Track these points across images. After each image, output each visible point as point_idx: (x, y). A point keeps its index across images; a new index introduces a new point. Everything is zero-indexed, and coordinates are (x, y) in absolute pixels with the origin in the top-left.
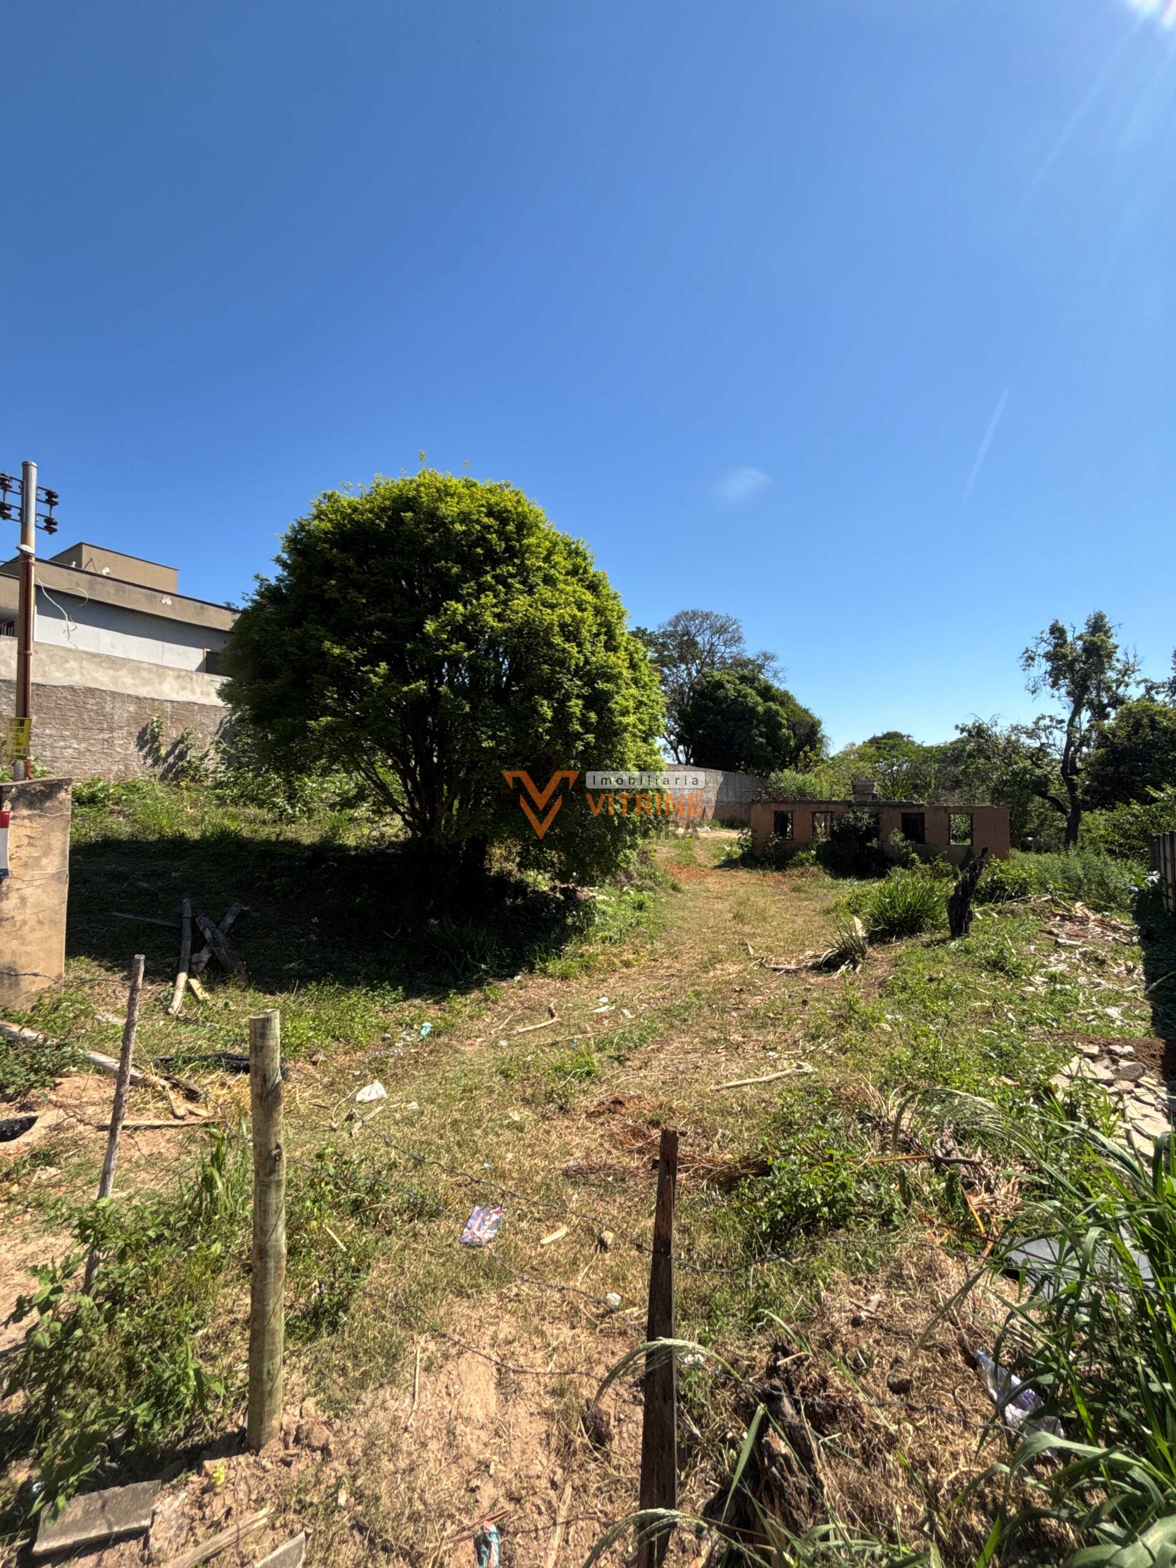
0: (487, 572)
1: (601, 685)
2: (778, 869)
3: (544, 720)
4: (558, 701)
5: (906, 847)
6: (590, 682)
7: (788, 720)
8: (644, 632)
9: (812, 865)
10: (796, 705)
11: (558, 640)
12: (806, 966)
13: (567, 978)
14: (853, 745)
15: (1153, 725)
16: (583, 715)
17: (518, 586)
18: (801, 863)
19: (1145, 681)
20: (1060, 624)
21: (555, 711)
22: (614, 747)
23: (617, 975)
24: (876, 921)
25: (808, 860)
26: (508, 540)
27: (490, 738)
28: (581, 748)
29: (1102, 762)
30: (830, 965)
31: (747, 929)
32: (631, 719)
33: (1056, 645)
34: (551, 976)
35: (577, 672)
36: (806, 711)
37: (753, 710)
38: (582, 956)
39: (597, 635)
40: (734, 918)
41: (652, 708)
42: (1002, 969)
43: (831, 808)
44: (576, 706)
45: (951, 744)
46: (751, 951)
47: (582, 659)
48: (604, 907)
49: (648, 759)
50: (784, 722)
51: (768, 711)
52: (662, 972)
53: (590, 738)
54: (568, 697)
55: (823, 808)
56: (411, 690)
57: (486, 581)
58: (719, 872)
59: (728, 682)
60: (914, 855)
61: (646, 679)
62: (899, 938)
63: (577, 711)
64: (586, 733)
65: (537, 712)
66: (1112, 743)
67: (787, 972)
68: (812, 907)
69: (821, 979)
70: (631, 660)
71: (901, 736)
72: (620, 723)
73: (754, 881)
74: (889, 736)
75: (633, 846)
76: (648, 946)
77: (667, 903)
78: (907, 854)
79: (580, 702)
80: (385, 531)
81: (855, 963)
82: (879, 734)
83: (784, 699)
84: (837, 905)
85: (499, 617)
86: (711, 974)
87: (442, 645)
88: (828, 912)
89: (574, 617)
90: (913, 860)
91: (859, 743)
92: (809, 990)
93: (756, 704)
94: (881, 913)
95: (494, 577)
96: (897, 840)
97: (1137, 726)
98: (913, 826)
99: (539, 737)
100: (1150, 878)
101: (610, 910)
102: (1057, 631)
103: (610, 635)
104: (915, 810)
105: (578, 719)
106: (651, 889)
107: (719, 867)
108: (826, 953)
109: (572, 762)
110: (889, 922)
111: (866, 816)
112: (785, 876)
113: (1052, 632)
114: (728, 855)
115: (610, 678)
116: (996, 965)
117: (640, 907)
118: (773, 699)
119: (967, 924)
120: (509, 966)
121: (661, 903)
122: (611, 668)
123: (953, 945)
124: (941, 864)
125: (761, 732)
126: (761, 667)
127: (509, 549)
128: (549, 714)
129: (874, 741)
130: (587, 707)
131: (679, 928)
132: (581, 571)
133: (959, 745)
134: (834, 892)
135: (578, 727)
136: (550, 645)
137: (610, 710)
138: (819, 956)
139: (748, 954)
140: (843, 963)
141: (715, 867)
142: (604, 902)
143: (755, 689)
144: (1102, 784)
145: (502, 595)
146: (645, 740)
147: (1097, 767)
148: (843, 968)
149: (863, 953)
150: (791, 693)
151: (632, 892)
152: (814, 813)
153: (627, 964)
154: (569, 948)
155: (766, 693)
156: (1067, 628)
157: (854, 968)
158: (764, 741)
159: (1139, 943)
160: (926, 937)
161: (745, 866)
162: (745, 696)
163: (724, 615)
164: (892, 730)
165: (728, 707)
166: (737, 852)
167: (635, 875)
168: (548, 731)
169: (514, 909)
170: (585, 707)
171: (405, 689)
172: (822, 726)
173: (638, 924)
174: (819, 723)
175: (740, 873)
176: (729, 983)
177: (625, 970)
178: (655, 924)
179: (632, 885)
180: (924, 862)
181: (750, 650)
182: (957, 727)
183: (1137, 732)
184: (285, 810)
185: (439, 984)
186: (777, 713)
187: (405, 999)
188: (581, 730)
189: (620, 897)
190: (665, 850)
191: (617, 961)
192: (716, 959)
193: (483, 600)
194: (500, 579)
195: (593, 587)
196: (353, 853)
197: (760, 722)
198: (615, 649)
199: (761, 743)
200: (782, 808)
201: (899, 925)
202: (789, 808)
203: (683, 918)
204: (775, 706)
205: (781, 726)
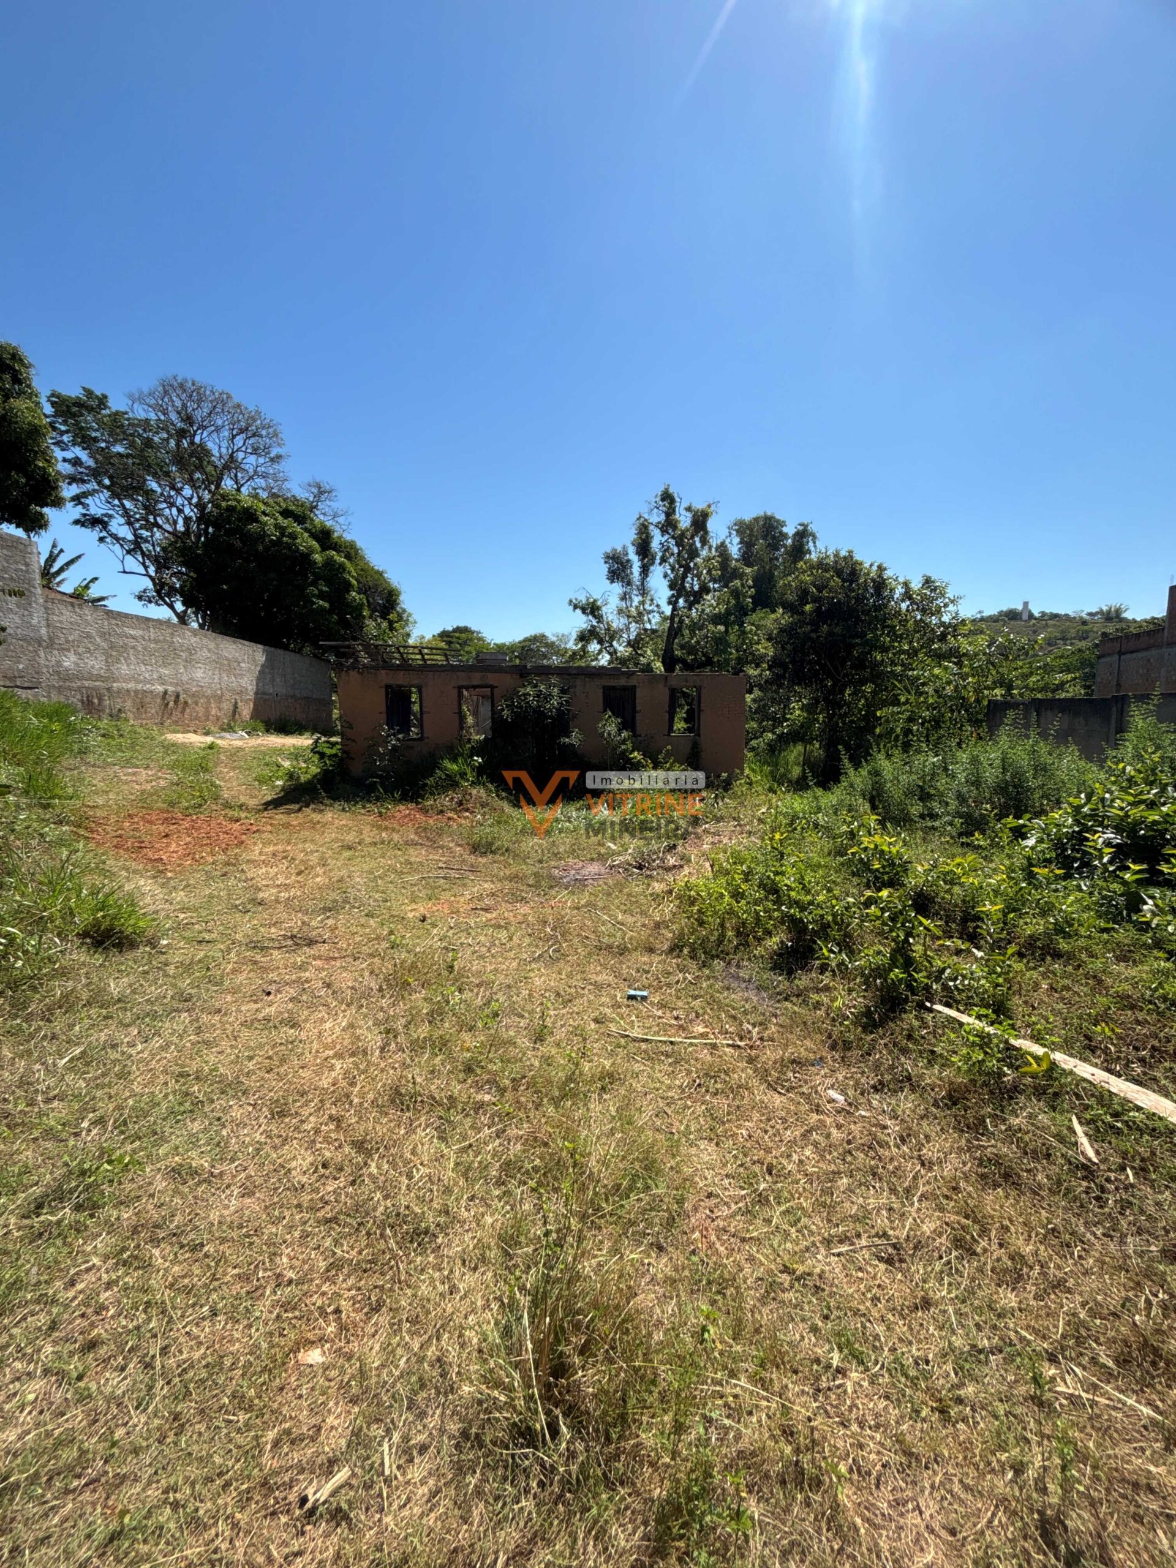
2: (405, 798)
5: (623, 740)
7: (359, 582)
9: (473, 784)
10: (367, 564)
18: (451, 783)
20: (671, 491)
25: (463, 775)
33: (666, 514)
36: (380, 574)
37: (305, 558)
50: (354, 582)
51: (329, 562)
58: (279, 816)
59: (264, 513)
60: (639, 754)
71: (473, 632)
74: (458, 630)
82: (450, 629)
83: (351, 552)
93: (312, 551)
102: (667, 497)
104: (623, 682)
107: (275, 804)
112: (425, 811)
113: (663, 500)
114: (291, 776)
118: (336, 546)
125: (321, 591)
126: (313, 508)
129: (444, 635)
141: (268, 805)
143: (306, 530)
150: (359, 544)
152: (460, 689)
155: (324, 537)
156: (677, 495)
158: (327, 605)
161: (335, 798)
162: (293, 536)
164: (462, 624)
165: (267, 549)
166: (311, 769)
175: (329, 816)
182: (571, 601)
186: (342, 567)
197: (318, 577)
199: (323, 608)
200: (400, 679)
202: (416, 681)
204: (340, 559)
205: (348, 586)
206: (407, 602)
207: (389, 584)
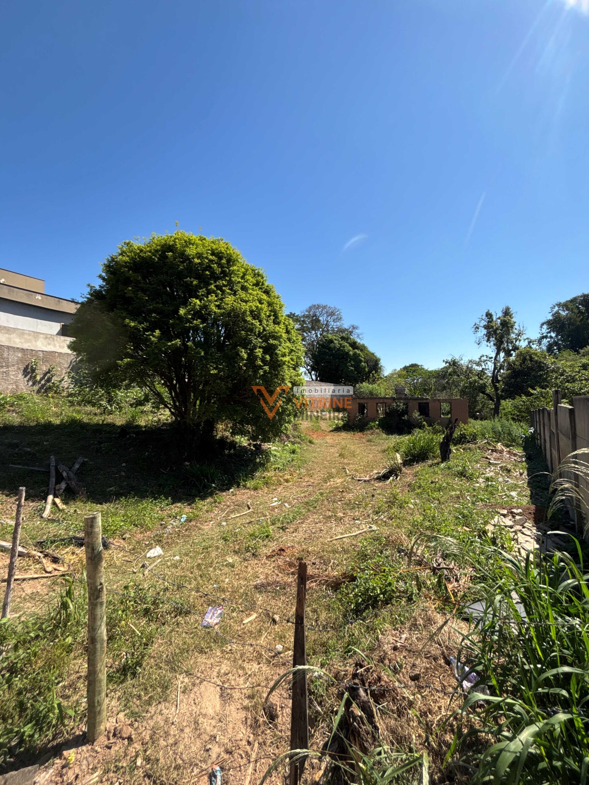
0: (211, 284)
1: (271, 341)
2: (361, 431)
3: (243, 359)
4: (250, 349)
5: (421, 419)
6: (266, 339)
7: (364, 358)
8: (294, 315)
9: (377, 429)
10: (368, 351)
11: (249, 319)
12: (373, 478)
13: (256, 489)
14: (396, 370)
15: (531, 359)
16: (263, 356)
17: (228, 291)
18: (372, 428)
19: (528, 339)
20: (490, 312)
21: (248, 354)
22: (279, 372)
23: (282, 487)
24: (406, 455)
25: (374, 426)
26: (222, 267)
27: (215, 368)
28: (262, 373)
29: (510, 377)
30: (385, 477)
31: (346, 461)
32: (287, 359)
33: (489, 322)
34: (249, 488)
35: (259, 335)
36: (373, 354)
37: (347, 353)
38: (264, 478)
39: (269, 316)
40: (340, 456)
41: (298, 353)
42: (464, 476)
43: (385, 401)
44: (259, 352)
45: (441, 369)
46: (348, 472)
47: (262, 328)
48: (275, 453)
49: (296, 378)
50: (363, 359)
51: (355, 354)
52: (304, 484)
53: (267, 368)
54: (255, 347)
55: (381, 401)
56: (173, 344)
57: (211, 288)
58: (332, 433)
59: (335, 340)
60: (425, 423)
61: (295, 338)
62: (417, 462)
63: (260, 354)
64: (264, 366)
65: (239, 355)
66: (514, 368)
67: (365, 481)
68: (376, 449)
69: (381, 484)
70: (287, 329)
71: (418, 366)
72: (281, 360)
73: (349, 437)
74: (413, 366)
75: (289, 422)
76: (298, 472)
77: (307, 449)
78: (421, 422)
79: (261, 350)
80: (157, 262)
81: (397, 476)
82: (408, 365)
83: (363, 348)
84: (389, 448)
85: (218, 307)
86: (328, 484)
87: (188, 321)
88: (384, 451)
89: (257, 307)
90: (424, 425)
91: (398, 369)
92: (375, 490)
93: (349, 351)
94: (409, 451)
95: (215, 286)
96: (416, 415)
97: (524, 360)
98: (424, 409)
99: (240, 368)
100: (530, 431)
101: (278, 454)
102: (489, 315)
103: (276, 316)
104: (425, 401)
105: (260, 359)
106: (299, 443)
107: (332, 431)
108: (383, 471)
109: (258, 380)
110: (412, 455)
111: (402, 404)
112: (364, 435)
113: (487, 316)
114: (337, 425)
115: (276, 338)
116: (462, 474)
117: (294, 452)
118: (357, 348)
119: (449, 455)
120: (227, 485)
121: (304, 450)
122: (277, 333)
123: (442, 465)
124: (437, 427)
125: (351, 364)
126: (351, 332)
127: (223, 272)
128: (245, 356)
129: (405, 368)
130: (265, 352)
131: (313, 462)
132: (261, 284)
133: (445, 369)
134: (387, 441)
135: (260, 363)
136: (245, 321)
137: (276, 354)
138: (380, 473)
139: (346, 473)
140: (391, 476)
141: (331, 431)
142: (275, 450)
143: (348, 343)
144: (510, 387)
145: (220, 296)
146: (294, 369)
147: (507, 379)
148: (391, 478)
149: (401, 470)
150: (366, 345)
151: (289, 445)
152: (377, 404)
153: (287, 481)
154: (257, 474)
155: (354, 345)
156: (493, 313)
157: (396, 478)
158: (353, 368)
159: (525, 461)
160: (430, 462)
161: (345, 430)
162: (344, 347)
163: (333, 307)
164: (414, 363)
165: (336, 352)
166: (341, 423)
167: (291, 436)
168: (245, 365)
169: (230, 455)
170: (264, 352)
171: (169, 344)
172: (381, 361)
173: (293, 460)
174: (379, 360)
175: (343, 434)
176: (337, 488)
177: (286, 484)
178: (301, 460)
179: (289, 441)
180: (429, 426)
181: (346, 324)
182: (444, 361)
183: (524, 363)
184: (107, 408)
185: (190, 495)
186: (359, 354)
187: (172, 504)
188: (261, 364)
189: (283, 447)
190: (306, 423)
191: (282, 480)
192: (331, 476)
193: (210, 298)
194: (219, 288)
195: (267, 292)
196: (144, 429)
197: (351, 359)
198: (278, 323)
199: (352, 370)
200: (362, 401)
201: (417, 456)
202: (365, 401)
203: (315, 457)
204: (358, 352)
205: (361, 361)
206: (382, 363)
207: (376, 357)
